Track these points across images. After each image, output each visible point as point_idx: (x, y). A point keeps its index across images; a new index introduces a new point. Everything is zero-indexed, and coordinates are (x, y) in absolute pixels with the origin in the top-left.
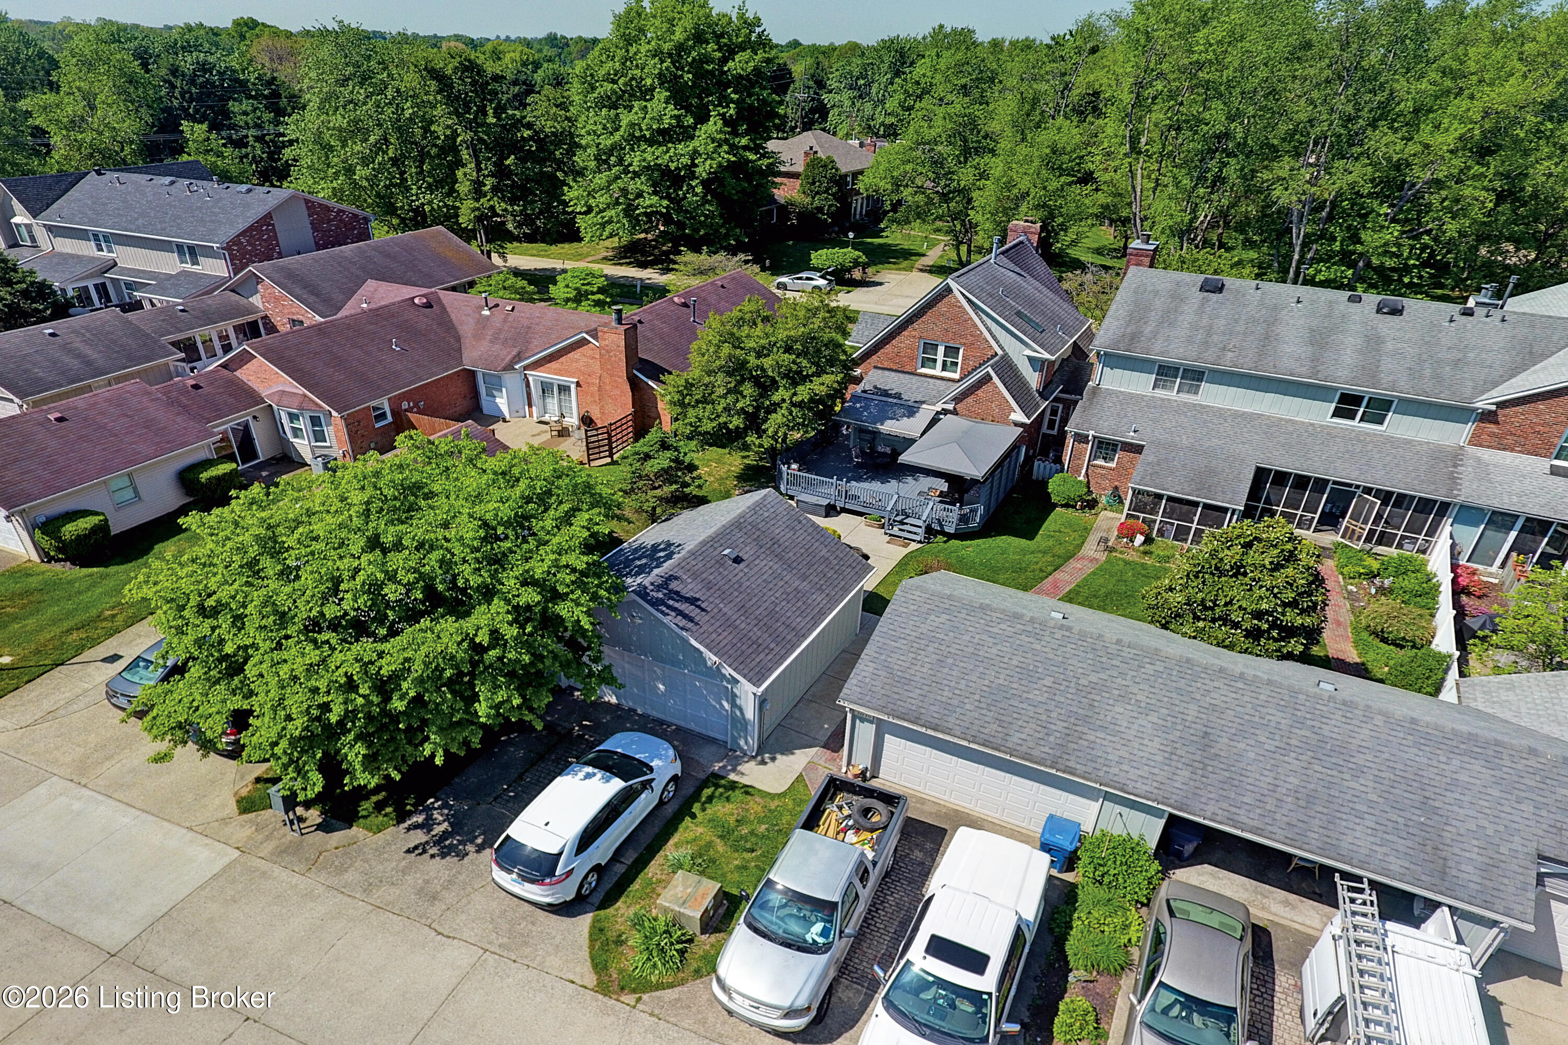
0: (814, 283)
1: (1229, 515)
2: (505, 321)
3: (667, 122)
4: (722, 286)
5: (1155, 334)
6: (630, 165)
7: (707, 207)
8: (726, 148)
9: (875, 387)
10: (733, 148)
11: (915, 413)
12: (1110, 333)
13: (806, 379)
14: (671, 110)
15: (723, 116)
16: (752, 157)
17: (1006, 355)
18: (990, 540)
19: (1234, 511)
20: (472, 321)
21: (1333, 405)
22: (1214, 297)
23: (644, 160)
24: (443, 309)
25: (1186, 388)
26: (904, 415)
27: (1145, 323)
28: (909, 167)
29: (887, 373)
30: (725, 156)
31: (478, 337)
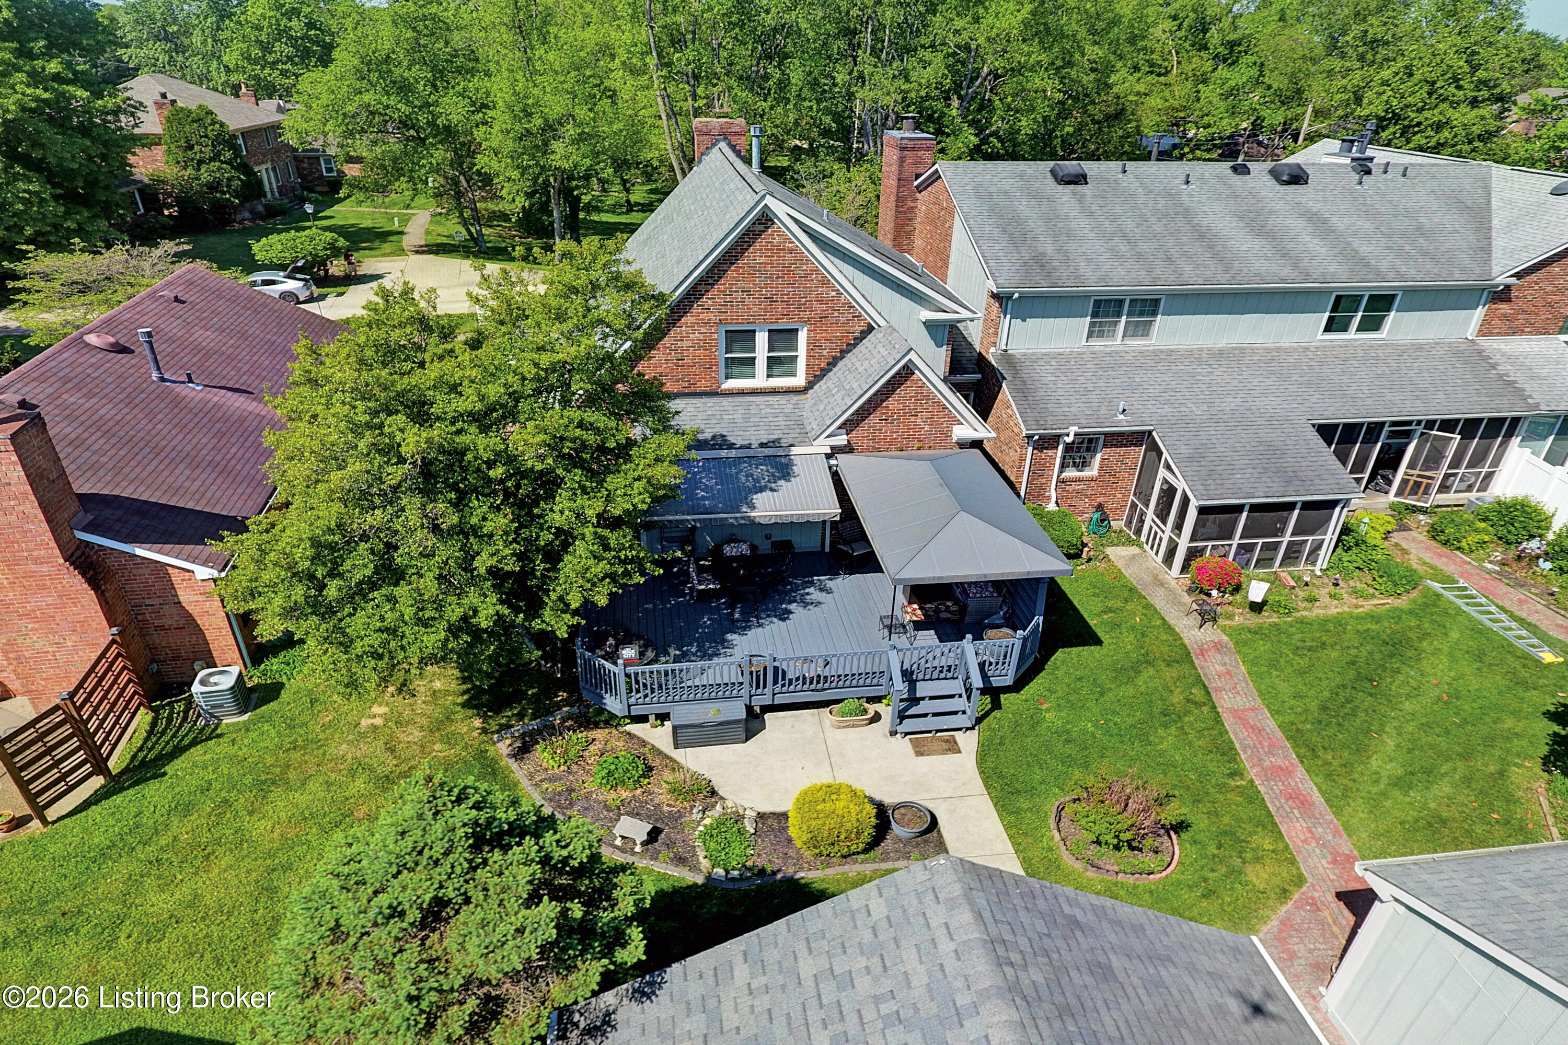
0: (281, 287)
4: (177, 299)
11: (785, 467)
12: (1005, 262)
17: (889, 326)
19: (1346, 503)
21: (1326, 315)
22: (1085, 190)
25: (1135, 329)
26: (773, 478)
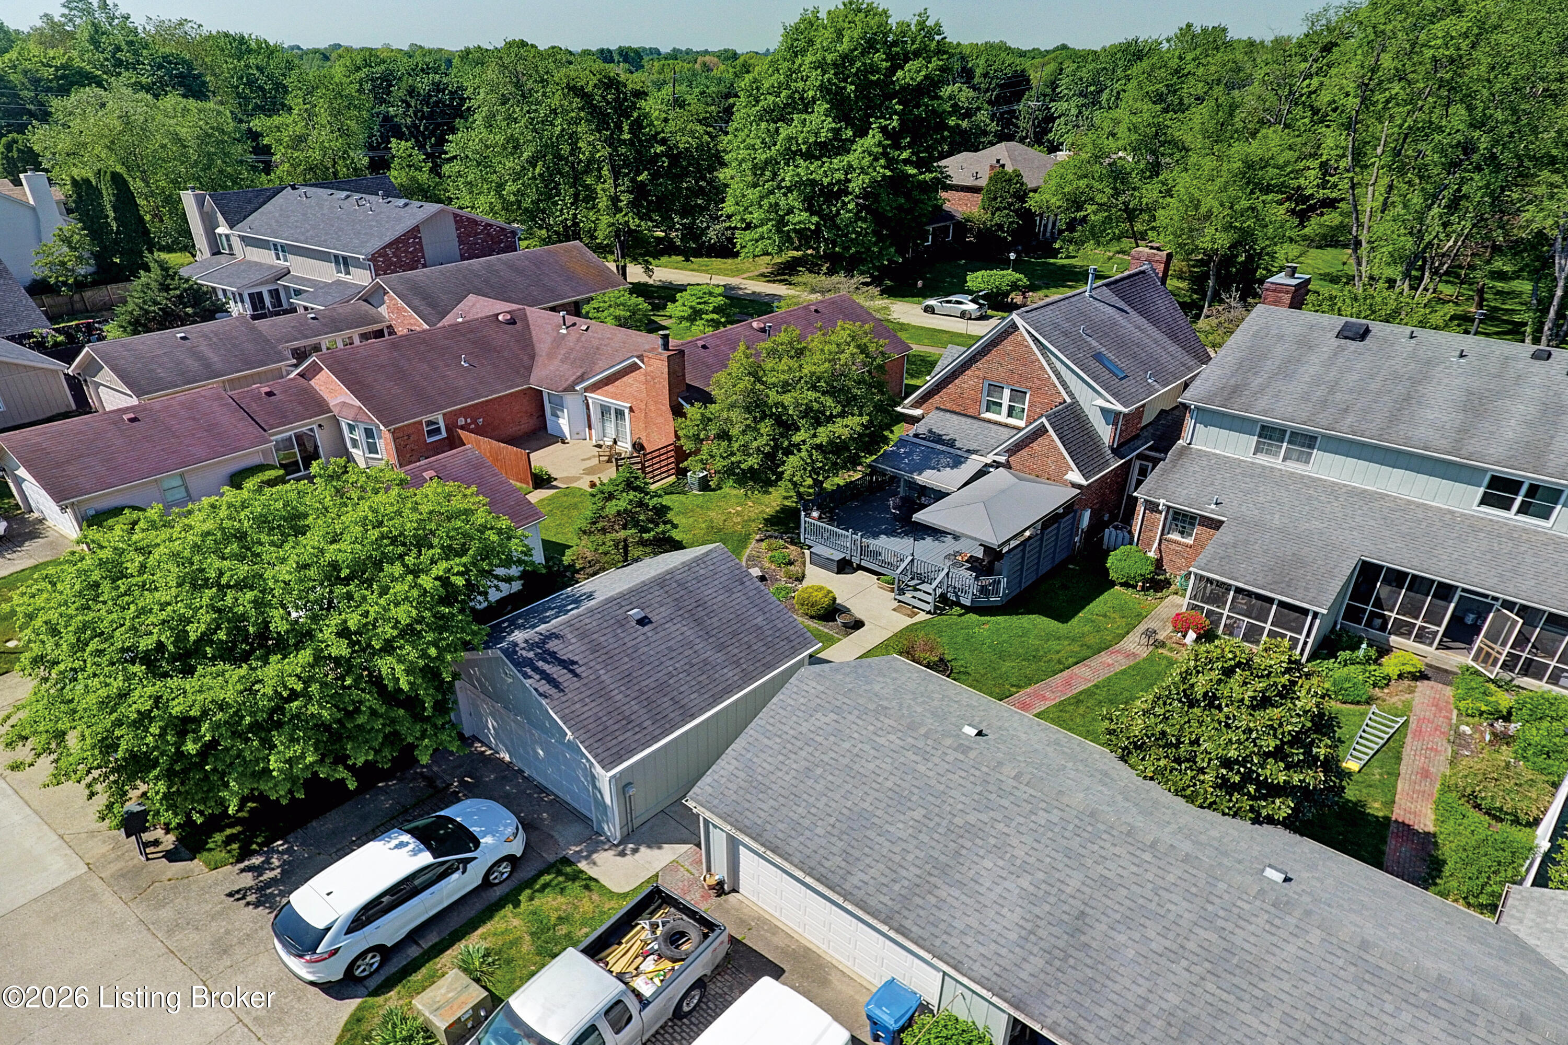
0: (963, 307)
1: (1310, 618)
2: (578, 340)
3: (824, 135)
4: (816, 311)
5: (1262, 390)
6: (783, 180)
7: (860, 223)
8: (882, 162)
9: (930, 431)
10: (891, 163)
11: (961, 463)
12: (1209, 384)
13: (830, 419)
14: (829, 123)
15: (883, 129)
16: (912, 171)
17: (1075, 402)
18: (1015, 618)
19: (1316, 615)
20: (549, 340)
21: (1481, 490)
22: (1353, 345)
23: (798, 174)
24: (527, 326)
25: (1295, 456)
26: (948, 466)
27: (1256, 373)
28: (1083, 183)
29: (948, 415)
30: (882, 171)
31: (551, 356)
